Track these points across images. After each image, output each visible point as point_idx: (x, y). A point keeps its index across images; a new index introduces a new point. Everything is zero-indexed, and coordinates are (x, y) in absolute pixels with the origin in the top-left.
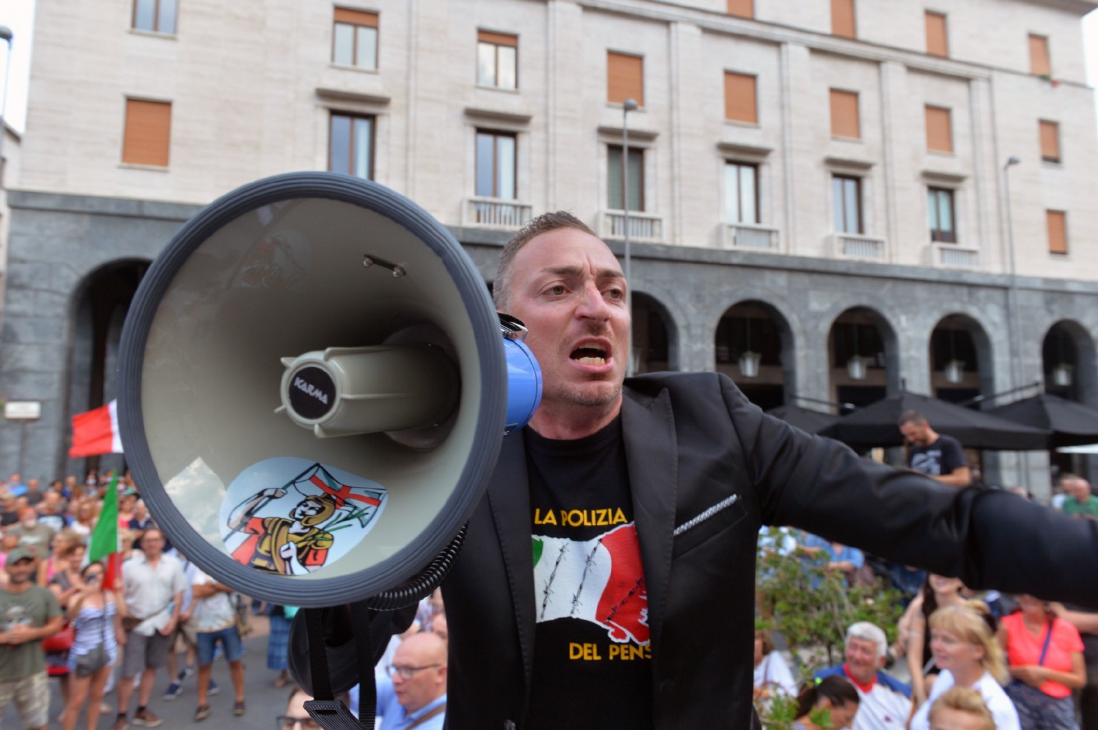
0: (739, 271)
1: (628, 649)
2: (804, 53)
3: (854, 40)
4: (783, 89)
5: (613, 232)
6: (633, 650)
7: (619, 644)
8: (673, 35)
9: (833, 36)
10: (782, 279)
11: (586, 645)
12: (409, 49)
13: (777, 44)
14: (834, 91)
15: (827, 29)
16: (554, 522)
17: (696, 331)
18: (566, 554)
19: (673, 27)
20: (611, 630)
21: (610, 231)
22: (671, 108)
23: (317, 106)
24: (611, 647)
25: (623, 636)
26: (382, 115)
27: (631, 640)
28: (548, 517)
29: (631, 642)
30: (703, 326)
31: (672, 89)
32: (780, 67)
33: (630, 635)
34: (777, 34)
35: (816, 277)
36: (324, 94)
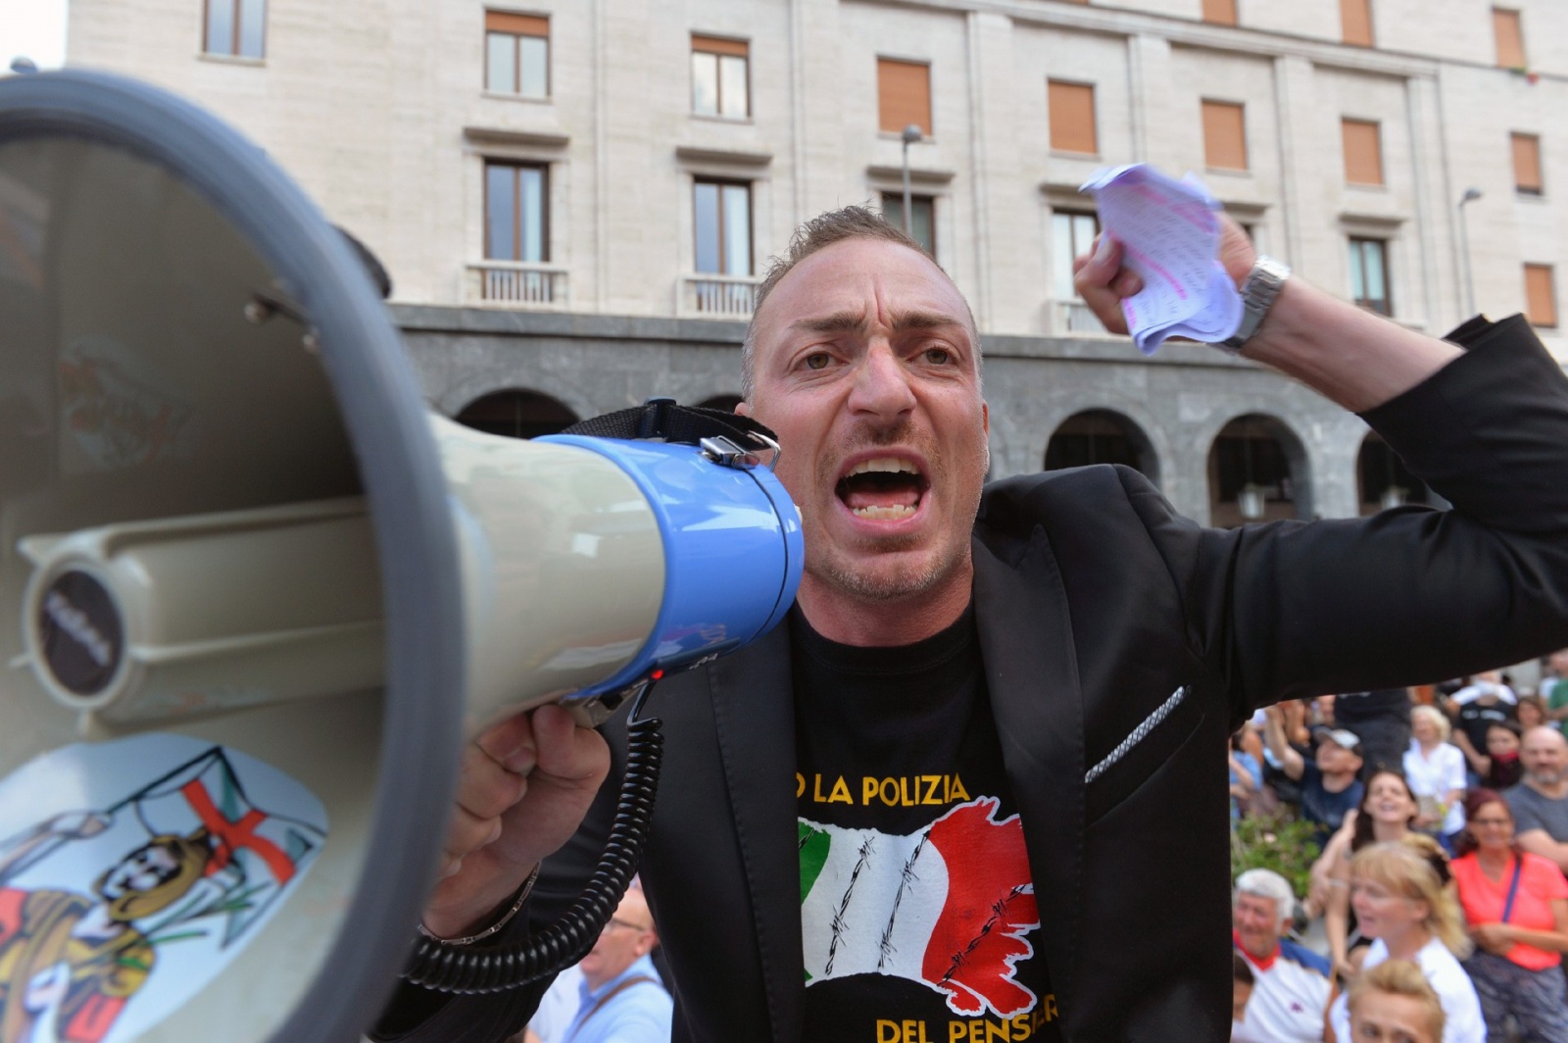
0: (1077, 368)
1: (983, 1027)
2: (1163, 48)
3: (1235, 26)
4: (1133, 102)
6: (991, 1028)
7: (967, 1019)
8: (972, 31)
9: (1206, 23)
10: (1139, 378)
11: (907, 1023)
12: (594, 65)
13: (1123, 37)
14: (1207, 103)
15: (1196, 13)
16: (847, 798)
17: (1017, 456)
18: (871, 858)
19: (971, 19)
20: (951, 994)
22: (972, 136)
23: (465, 154)
24: (952, 1025)
25: (974, 1004)
26: (559, 161)
27: (987, 1010)
28: (836, 790)
29: (988, 1015)
30: (1026, 448)
31: (972, 109)
32: (1129, 71)
33: (985, 1003)
34: (1123, 23)
35: (1188, 373)
36: (475, 135)
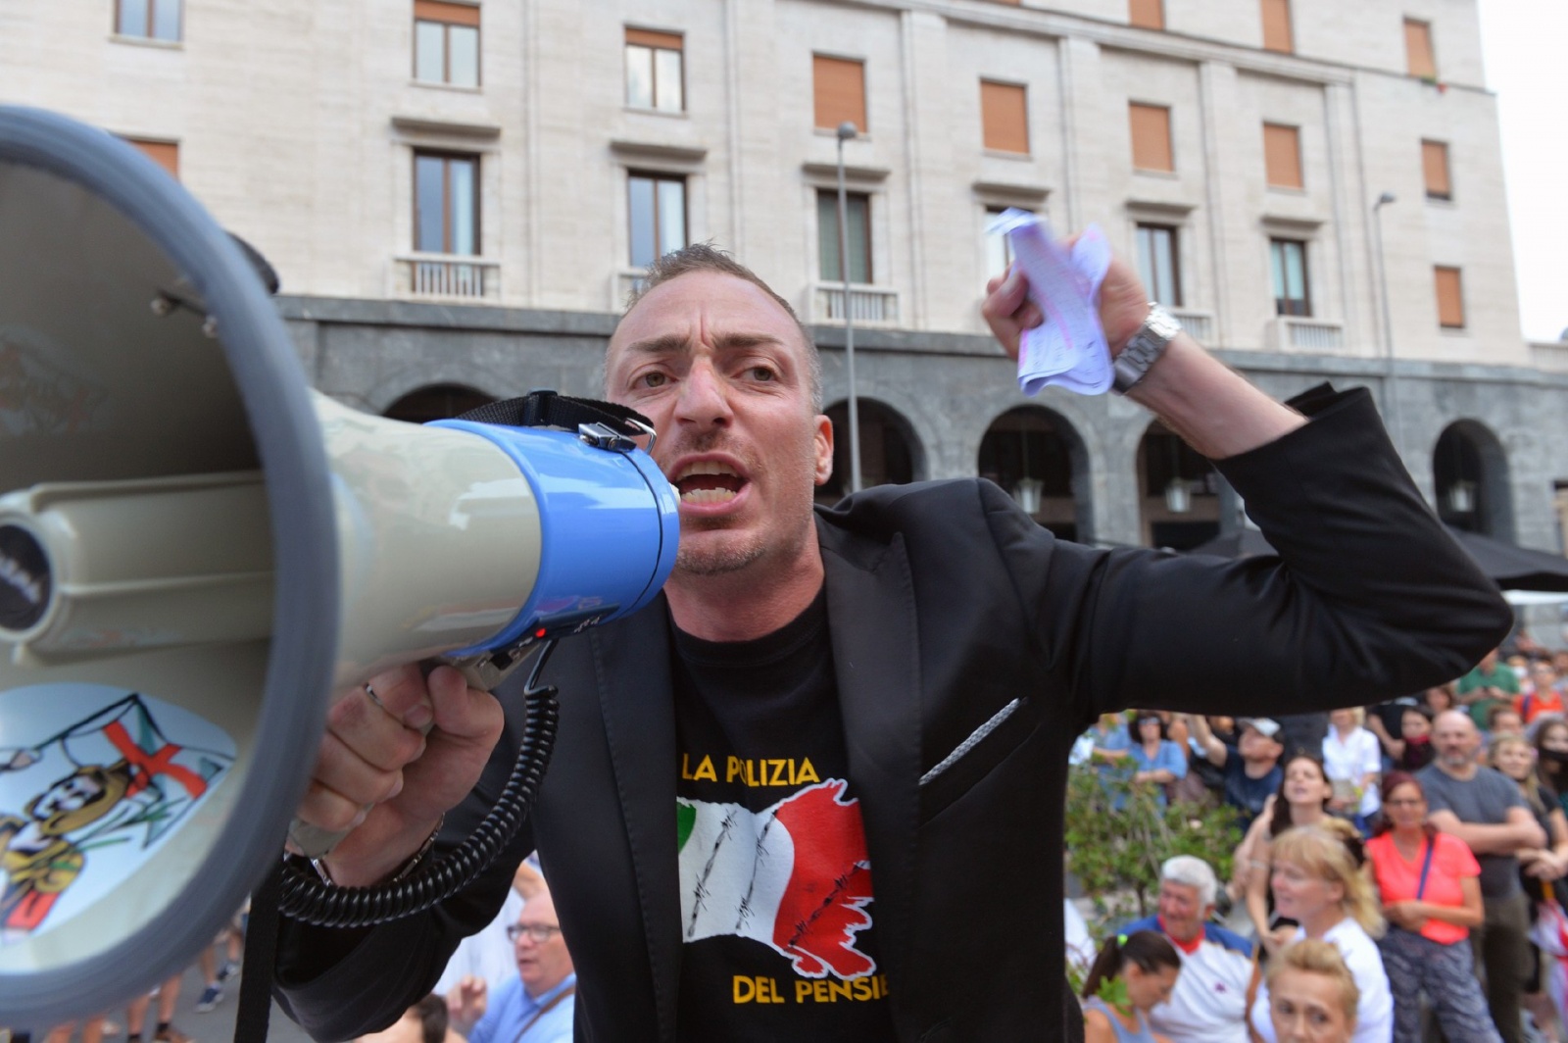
1: (827, 987)
2: (1094, 52)
3: (1162, 31)
4: (1064, 103)
5: (830, 315)
6: (834, 987)
7: (811, 980)
8: (906, 30)
9: (1132, 26)
11: (760, 980)
12: (526, 56)
13: (1054, 39)
14: (1134, 105)
15: (1124, 17)
16: (712, 776)
17: (952, 452)
18: (732, 830)
19: (905, 17)
20: (797, 959)
21: (825, 312)
22: (907, 134)
23: (393, 143)
24: (798, 984)
25: (818, 968)
26: (490, 153)
27: (830, 974)
28: (702, 767)
29: (830, 976)
30: (961, 444)
31: (906, 107)
32: (1060, 72)
33: (827, 967)
34: (1053, 25)
36: (404, 126)
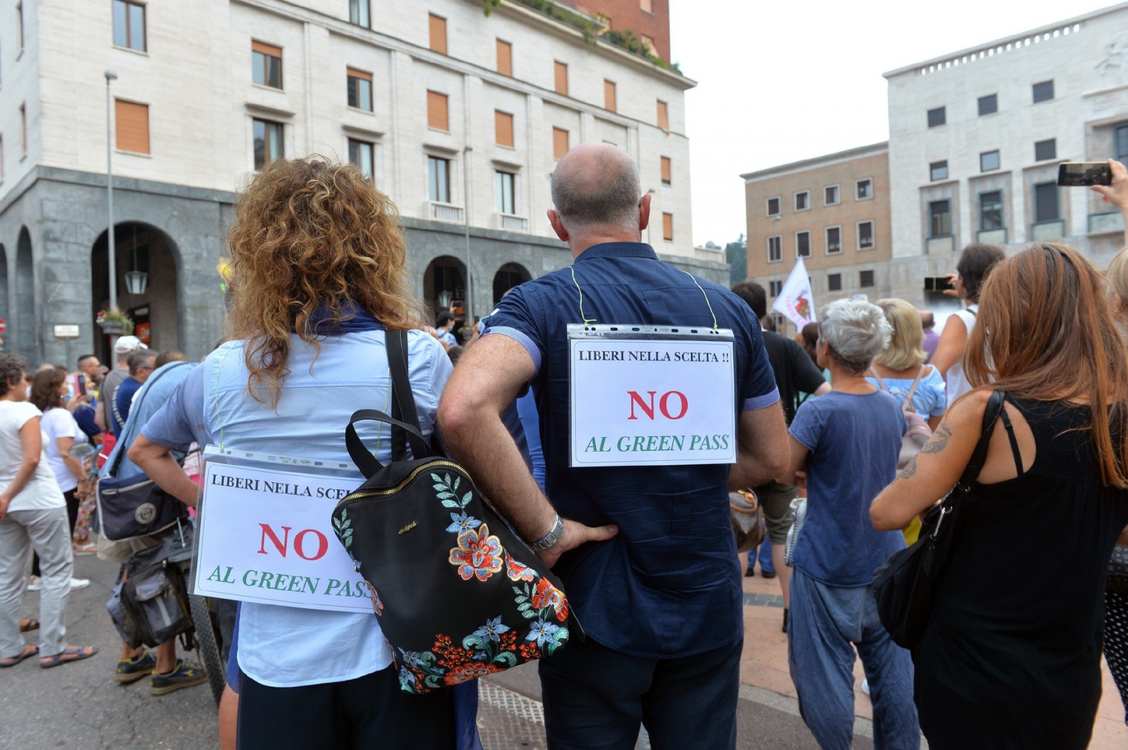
0: (506, 244)
2: (540, 102)
3: (566, 96)
4: (528, 126)
5: (436, 216)
8: (466, 83)
9: (555, 93)
10: (528, 250)
12: (305, 78)
13: (525, 95)
14: (555, 128)
15: (553, 89)
17: (483, 282)
19: (466, 77)
21: (433, 215)
22: (466, 133)
23: (245, 115)
26: (288, 124)
30: (486, 278)
31: (466, 120)
32: (527, 110)
34: (526, 88)
35: (546, 249)
36: (251, 107)
